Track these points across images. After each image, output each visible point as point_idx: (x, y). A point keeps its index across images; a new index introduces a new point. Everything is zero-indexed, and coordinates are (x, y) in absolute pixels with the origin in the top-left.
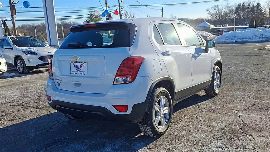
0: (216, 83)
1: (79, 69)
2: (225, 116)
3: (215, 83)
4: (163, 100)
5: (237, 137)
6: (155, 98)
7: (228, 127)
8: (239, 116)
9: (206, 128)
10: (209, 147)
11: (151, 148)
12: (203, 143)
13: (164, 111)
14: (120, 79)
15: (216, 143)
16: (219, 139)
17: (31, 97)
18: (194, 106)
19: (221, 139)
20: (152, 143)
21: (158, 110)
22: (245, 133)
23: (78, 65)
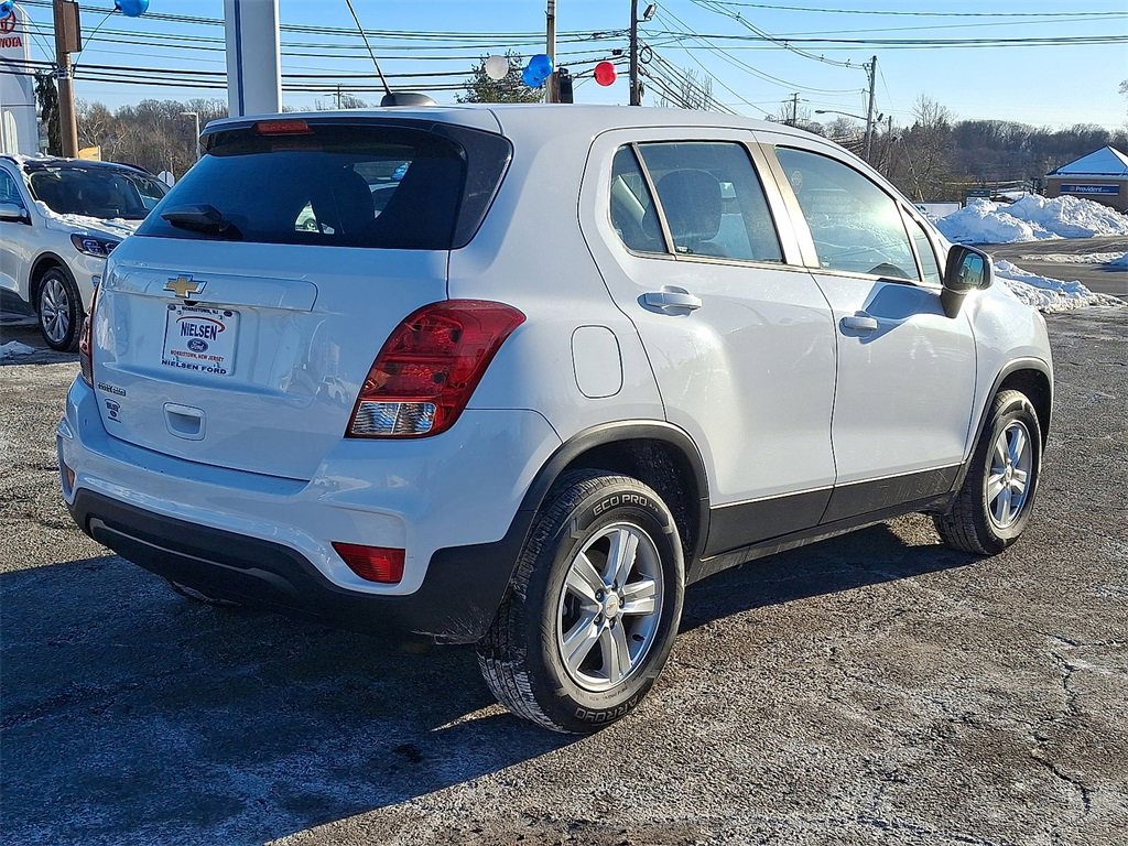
0: (999, 487)
1: (202, 343)
2: (988, 665)
3: (993, 486)
4: (628, 544)
5: (997, 778)
6: (573, 527)
7: (976, 724)
8: (1065, 672)
9: (855, 714)
10: (821, 816)
11: (521, 782)
12: (797, 789)
13: (623, 600)
14: (390, 414)
15: (870, 799)
16: (895, 781)
17: (52, 470)
18: (850, 594)
19: (903, 782)
20: (534, 761)
21: (592, 595)
22: (1051, 767)
23: (199, 323)
